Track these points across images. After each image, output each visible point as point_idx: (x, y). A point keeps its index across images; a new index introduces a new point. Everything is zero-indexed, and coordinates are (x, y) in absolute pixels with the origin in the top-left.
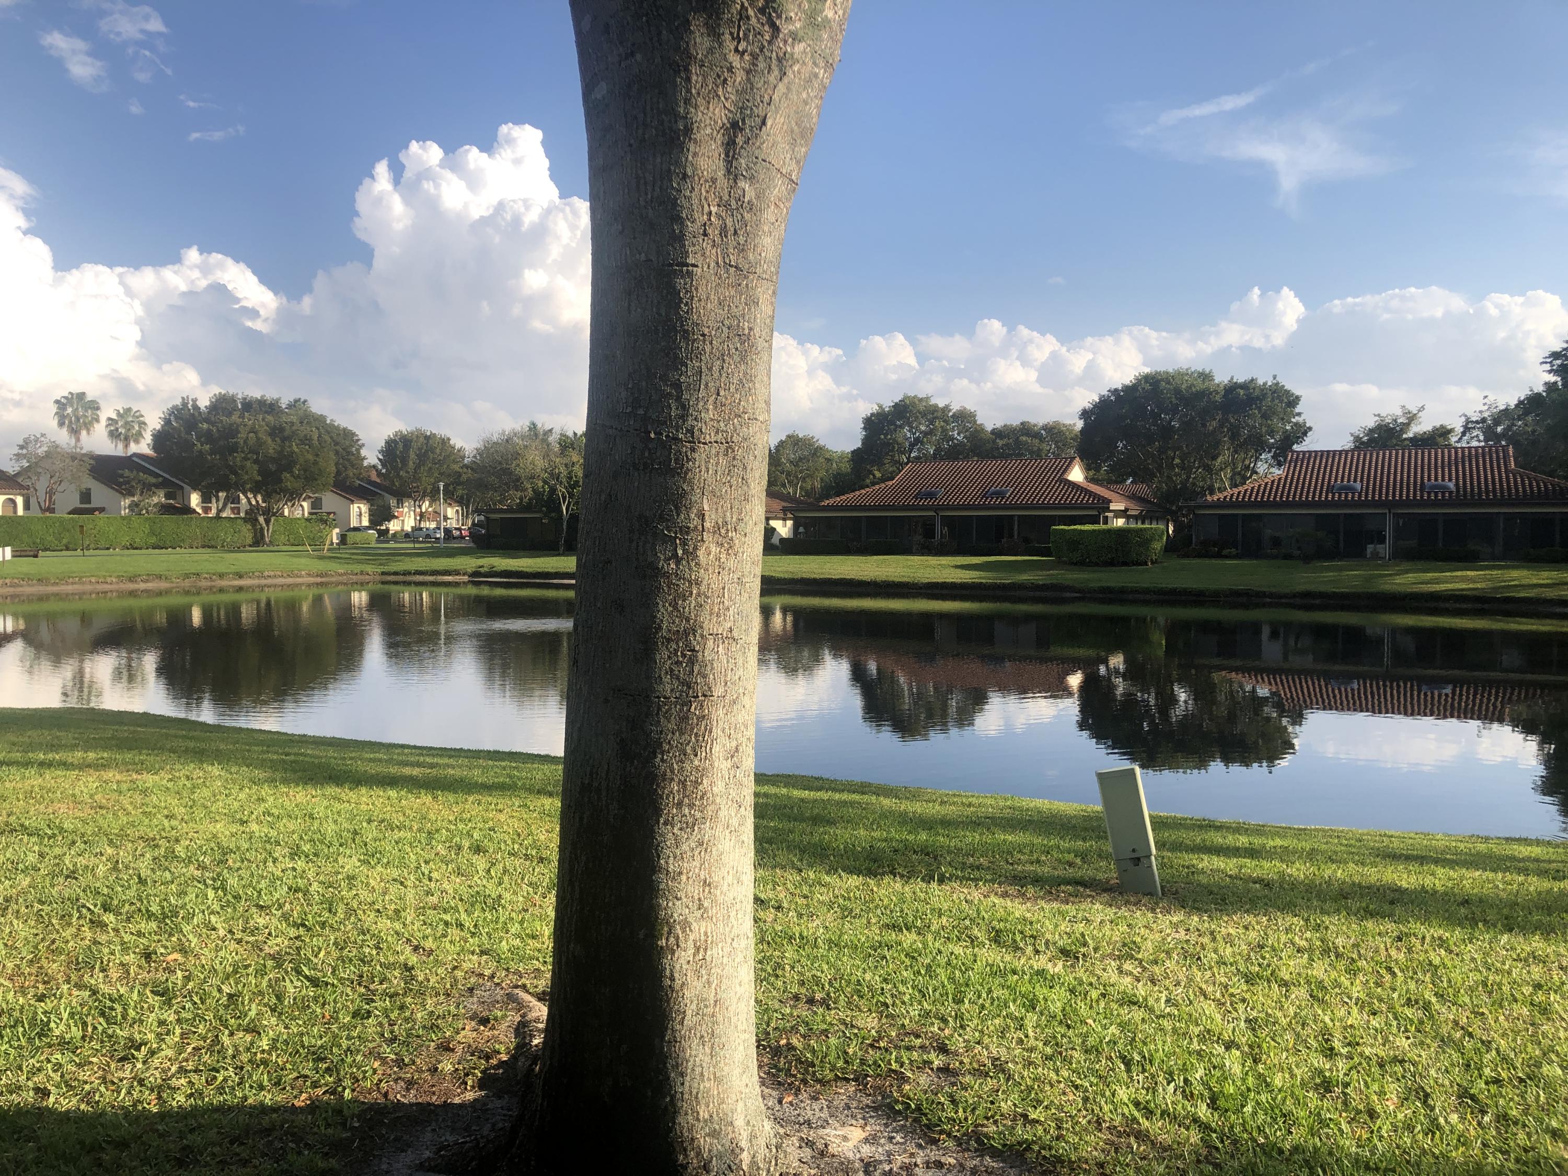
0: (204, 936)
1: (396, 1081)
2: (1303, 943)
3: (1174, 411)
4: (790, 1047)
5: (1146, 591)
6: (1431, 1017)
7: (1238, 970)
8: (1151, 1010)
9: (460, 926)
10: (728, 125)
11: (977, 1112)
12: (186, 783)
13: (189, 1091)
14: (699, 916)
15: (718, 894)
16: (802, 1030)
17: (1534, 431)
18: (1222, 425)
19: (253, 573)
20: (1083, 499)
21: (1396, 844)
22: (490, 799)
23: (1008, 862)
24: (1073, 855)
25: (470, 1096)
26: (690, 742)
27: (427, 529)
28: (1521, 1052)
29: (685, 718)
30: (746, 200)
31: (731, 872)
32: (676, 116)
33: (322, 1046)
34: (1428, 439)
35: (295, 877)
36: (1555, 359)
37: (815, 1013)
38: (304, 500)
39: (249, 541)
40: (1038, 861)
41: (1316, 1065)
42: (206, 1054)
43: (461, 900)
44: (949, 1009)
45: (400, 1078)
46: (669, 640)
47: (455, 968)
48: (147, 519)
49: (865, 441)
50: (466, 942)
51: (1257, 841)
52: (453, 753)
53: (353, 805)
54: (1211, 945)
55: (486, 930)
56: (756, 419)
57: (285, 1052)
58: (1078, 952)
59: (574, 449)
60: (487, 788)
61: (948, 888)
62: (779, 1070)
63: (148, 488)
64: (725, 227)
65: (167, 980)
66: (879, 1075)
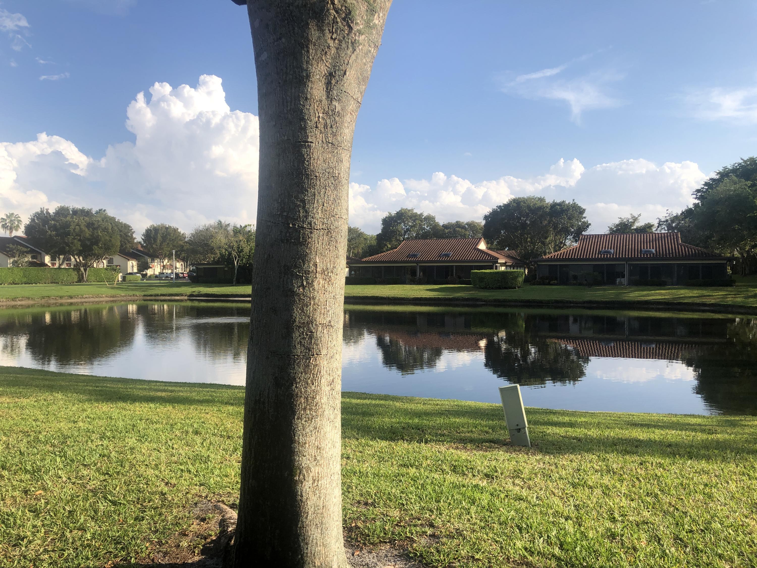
0: (55, 481)
1: (158, 553)
2: (598, 468)
3: (527, 215)
4: (357, 527)
5: (516, 301)
6: (659, 501)
7: (569, 482)
8: (530, 503)
9: (189, 472)
10: (328, 74)
11: (450, 556)
12: (44, 402)
13: (50, 562)
14: (315, 464)
15: (324, 453)
16: (362, 518)
17: (689, 226)
18: (549, 223)
19: (78, 296)
20: (485, 258)
21: (636, 419)
22: (202, 407)
23: (457, 432)
24: (488, 428)
25: (197, 558)
26: (310, 377)
27: (167, 273)
28: (701, 517)
29: (307, 366)
30: (336, 111)
31: (330, 442)
32: (302, 70)
33: (119, 536)
34: (643, 229)
35: (103, 449)
36: (698, 193)
37: (369, 510)
38: (104, 259)
39: (76, 280)
40: (472, 431)
41: (608, 526)
42: (58, 542)
43: (189, 458)
44: (434, 505)
45: (160, 551)
46: (299, 327)
47: (187, 493)
48: (21, 269)
49: (383, 230)
50: (192, 479)
51: (573, 419)
52: (181, 385)
53: (132, 412)
54: (555, 470)
55: (203, 473)
56: (342, 218)
57: (100, 540)
58: (493, 475)
59: (240, 234)
60: (201, 402)
61: (429, 445)
62: (352, 539)
63: (23, 254)
64: (326, 124)
65: (36, 504)
66: (401, 539)
